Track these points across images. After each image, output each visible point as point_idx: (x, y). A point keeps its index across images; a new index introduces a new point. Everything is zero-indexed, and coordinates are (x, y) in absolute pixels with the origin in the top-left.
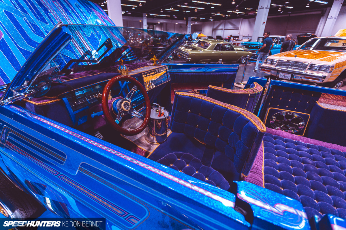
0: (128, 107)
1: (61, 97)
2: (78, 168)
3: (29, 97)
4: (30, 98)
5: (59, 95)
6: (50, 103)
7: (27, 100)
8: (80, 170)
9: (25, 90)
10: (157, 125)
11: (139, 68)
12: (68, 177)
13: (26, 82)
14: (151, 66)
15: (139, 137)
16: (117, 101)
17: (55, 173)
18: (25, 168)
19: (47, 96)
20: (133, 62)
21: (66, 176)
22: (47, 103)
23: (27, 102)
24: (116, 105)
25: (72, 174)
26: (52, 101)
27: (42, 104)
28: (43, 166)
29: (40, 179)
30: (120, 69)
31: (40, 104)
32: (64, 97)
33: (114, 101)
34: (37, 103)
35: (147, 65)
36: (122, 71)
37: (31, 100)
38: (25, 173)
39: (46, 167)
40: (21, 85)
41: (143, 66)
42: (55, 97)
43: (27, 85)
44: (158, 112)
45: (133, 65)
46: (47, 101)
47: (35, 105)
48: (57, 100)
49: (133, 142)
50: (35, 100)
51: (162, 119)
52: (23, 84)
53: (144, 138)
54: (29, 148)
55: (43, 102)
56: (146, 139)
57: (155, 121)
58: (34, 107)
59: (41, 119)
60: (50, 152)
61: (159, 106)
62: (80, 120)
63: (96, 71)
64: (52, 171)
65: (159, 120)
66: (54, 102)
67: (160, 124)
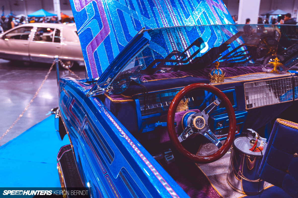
0: (201, 125)
1: (134, 98)
2: (119, 171)
3: (109, 93)
4: (111, 94)
5: (133, 96)
6: (124, 102)
7: (107, 96)
8: (120, 175)
9: (107, 86)
10: (247, 163)
11: (245, 74)
12: (111, 179)
13: (109, 79)
14: (267, 72)
15: (217, 173)
16: (192, 113)
17: (104, 171)
18: (88, 160)
19: (124, 95)
20: (239, 65)
21: (110, 177)
22: (120, 102)
23: (106, 97)
24: (187, 118)
25: (114, 177)
26: (125, 100)
27: (116, 102)
28: (98, 161)
29: (94, 174)
30: (213, 74)
31: (115, 102)
32: (137, 99)
33: (187, 113)
34: (113, 99)
35: (262, 71)
36: (214, 77)
37: (110, 96)
38: (87, 165)
39: (100, 163)
40: (105, 81)
41: (253, 72)
42: (129, 97)
43: (109, 82)
44: (253, 143)
45: (238, 69)
46: (121, 100)
47: (111, 101)
48: (130, 100)
49: (208, 177)
50: (113, 96)
51: (257, 157)
52: (106, 80)
53: (225, 177)
54: (94, 141)
55: (117, 100)
56: (227, 179)
57: (246, 157)
58: (110, 103)
59: (109, 116)
60: (105, 149)
61: (257, 136)
62: (147, 127)
63: (183, 73)
64: (102, 168)
65: (252, 157)
66: (127, 101)
67: (252, 162)
